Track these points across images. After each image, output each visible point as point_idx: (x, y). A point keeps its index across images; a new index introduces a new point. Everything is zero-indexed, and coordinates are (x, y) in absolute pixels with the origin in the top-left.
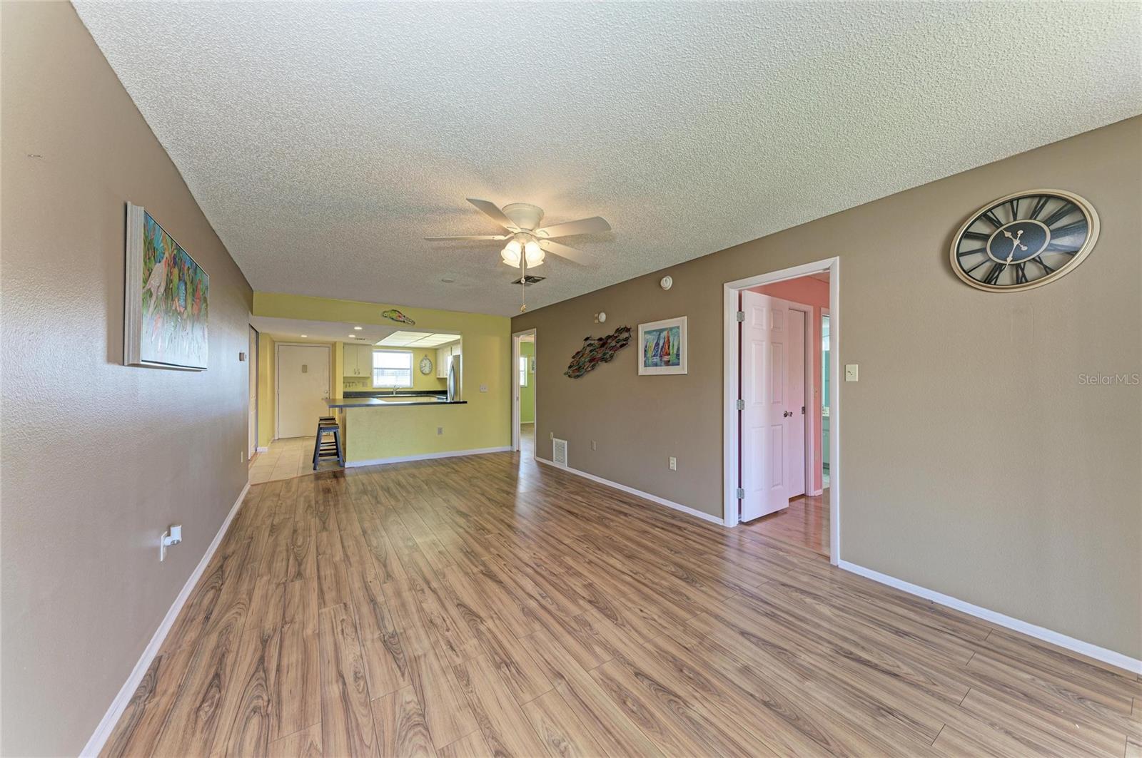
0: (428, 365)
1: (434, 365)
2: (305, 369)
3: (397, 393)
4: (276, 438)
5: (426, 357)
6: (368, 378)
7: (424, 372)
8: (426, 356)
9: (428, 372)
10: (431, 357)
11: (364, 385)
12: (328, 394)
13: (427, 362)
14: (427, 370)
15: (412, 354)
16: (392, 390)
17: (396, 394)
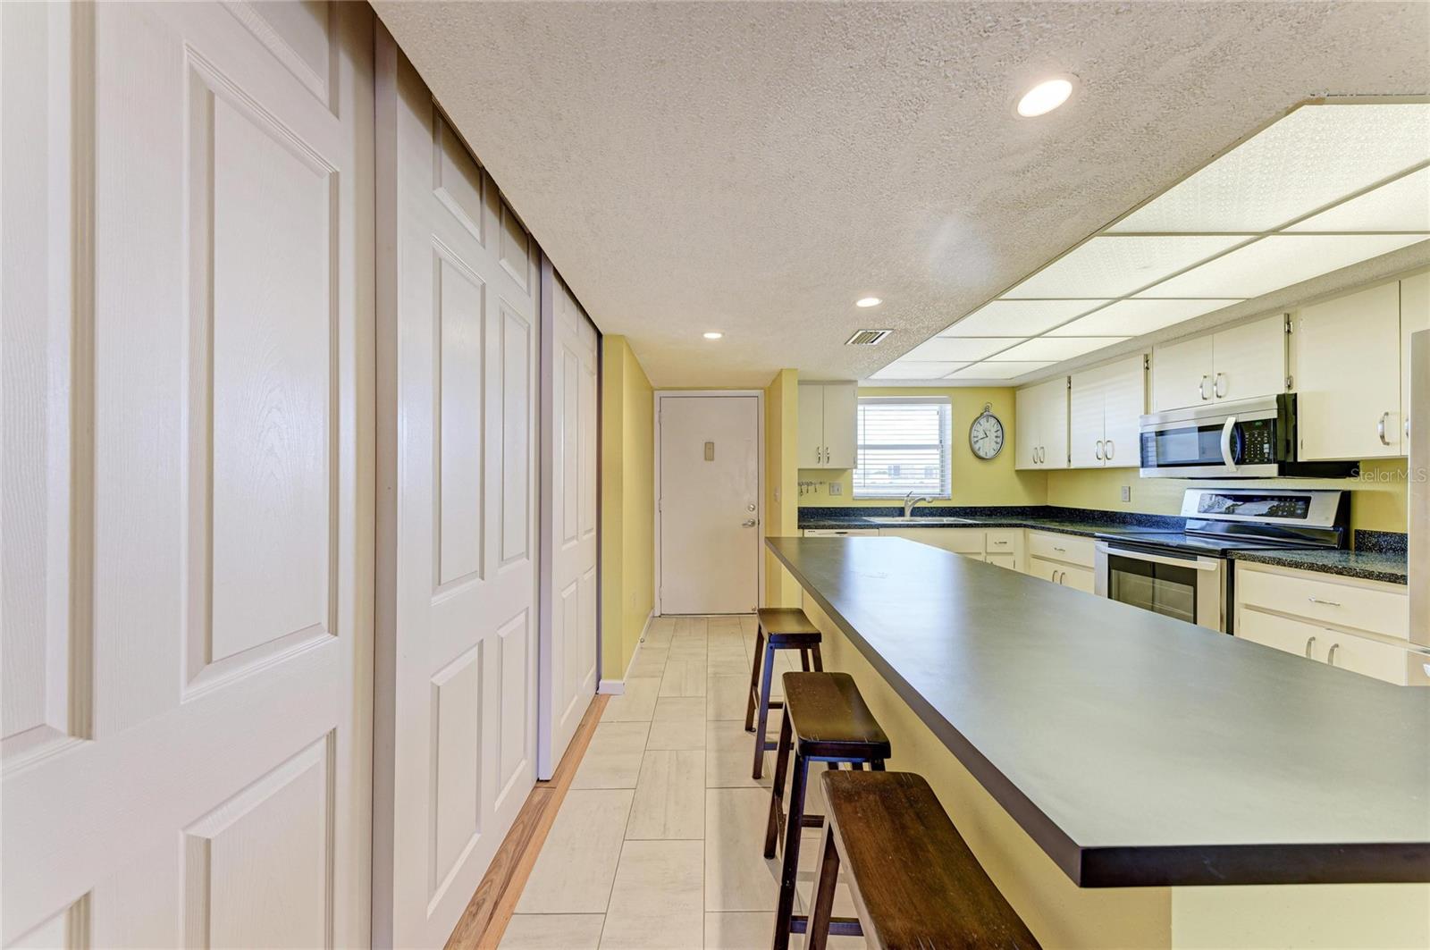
0: (992, 435)
1: (1010, 433)
2: (709, 450)
3: (916, 512)
4: (657, 614)
5: (986, 414)
6: (844, 470)
7: (982, 454)
8: (987, 409)
9: (991, 453)
10: (1000, 408)
11: (834, 489)
12: (755, 512)
13: (990, 426)
14: (987, 448)
15: (949, 407)
16: (901, 504)
17: (912, 514)
